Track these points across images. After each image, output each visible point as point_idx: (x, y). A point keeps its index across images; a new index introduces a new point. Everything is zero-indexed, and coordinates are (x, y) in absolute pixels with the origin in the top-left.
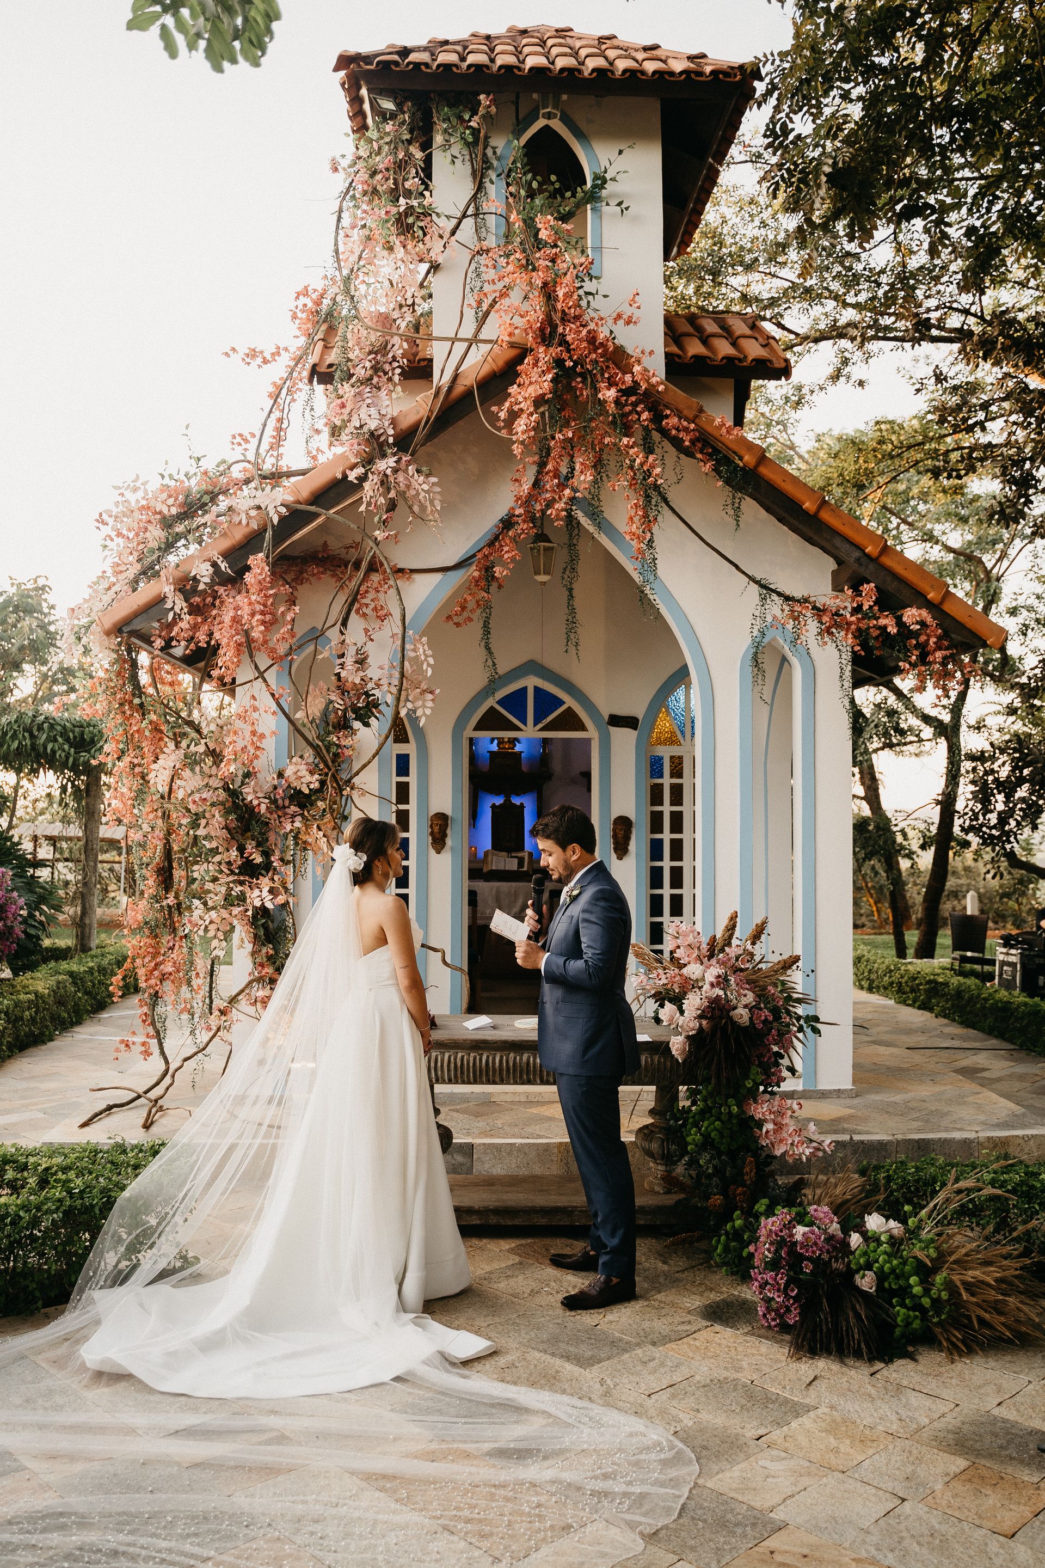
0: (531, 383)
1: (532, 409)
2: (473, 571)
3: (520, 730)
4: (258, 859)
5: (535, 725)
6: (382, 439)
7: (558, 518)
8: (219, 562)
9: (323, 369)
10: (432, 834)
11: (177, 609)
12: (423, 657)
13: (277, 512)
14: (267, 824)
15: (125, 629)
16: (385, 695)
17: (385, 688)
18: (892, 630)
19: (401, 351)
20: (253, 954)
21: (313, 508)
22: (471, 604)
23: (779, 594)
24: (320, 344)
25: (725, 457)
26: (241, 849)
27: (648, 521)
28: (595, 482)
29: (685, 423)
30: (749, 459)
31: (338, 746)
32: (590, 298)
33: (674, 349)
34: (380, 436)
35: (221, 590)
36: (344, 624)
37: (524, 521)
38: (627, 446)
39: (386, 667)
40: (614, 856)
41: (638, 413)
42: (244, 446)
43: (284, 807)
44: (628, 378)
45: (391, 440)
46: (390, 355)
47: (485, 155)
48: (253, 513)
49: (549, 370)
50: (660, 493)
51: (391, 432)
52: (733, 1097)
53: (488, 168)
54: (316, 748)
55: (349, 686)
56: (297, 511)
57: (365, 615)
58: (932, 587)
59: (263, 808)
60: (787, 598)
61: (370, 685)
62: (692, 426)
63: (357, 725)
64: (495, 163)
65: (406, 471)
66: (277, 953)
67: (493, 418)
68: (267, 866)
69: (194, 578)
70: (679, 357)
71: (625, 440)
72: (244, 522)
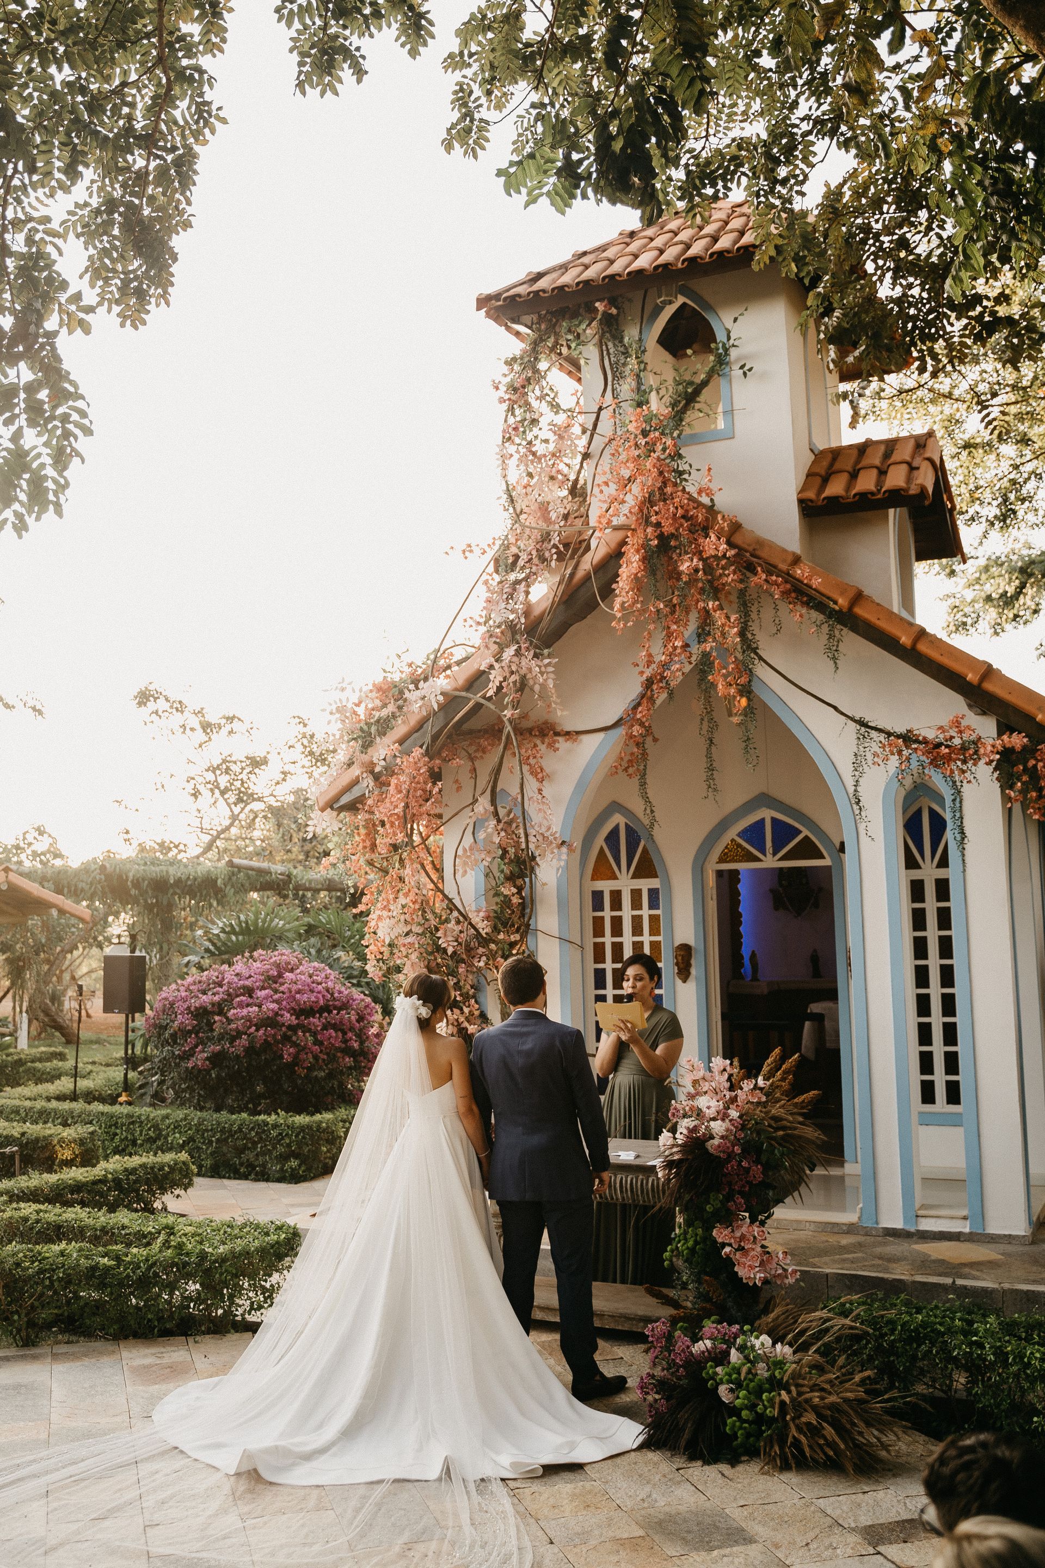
0: (631, 560)
1: (628, 588)
3: (760, 861)
5: (775, 855)
10: (677, 964)
11: (369, 788)
13: (437, 700)
15: (336, 806)
21: (464, 694)
23: (880, 730)
25: (820, 603)
29: (772, 578)
30: (843, 602)
33: (812, 493)
34: (515, 625)
36: (493, 792)
38: (713, 609)
41: (728, 575)
45: (522, 628)
48: (423, 704)
49: (640, 550)
51: (523, 620)
56: (456, 697)
58: (1039, 709)
60: (889, 734)
62: (784, 580)
72: (417, 711)
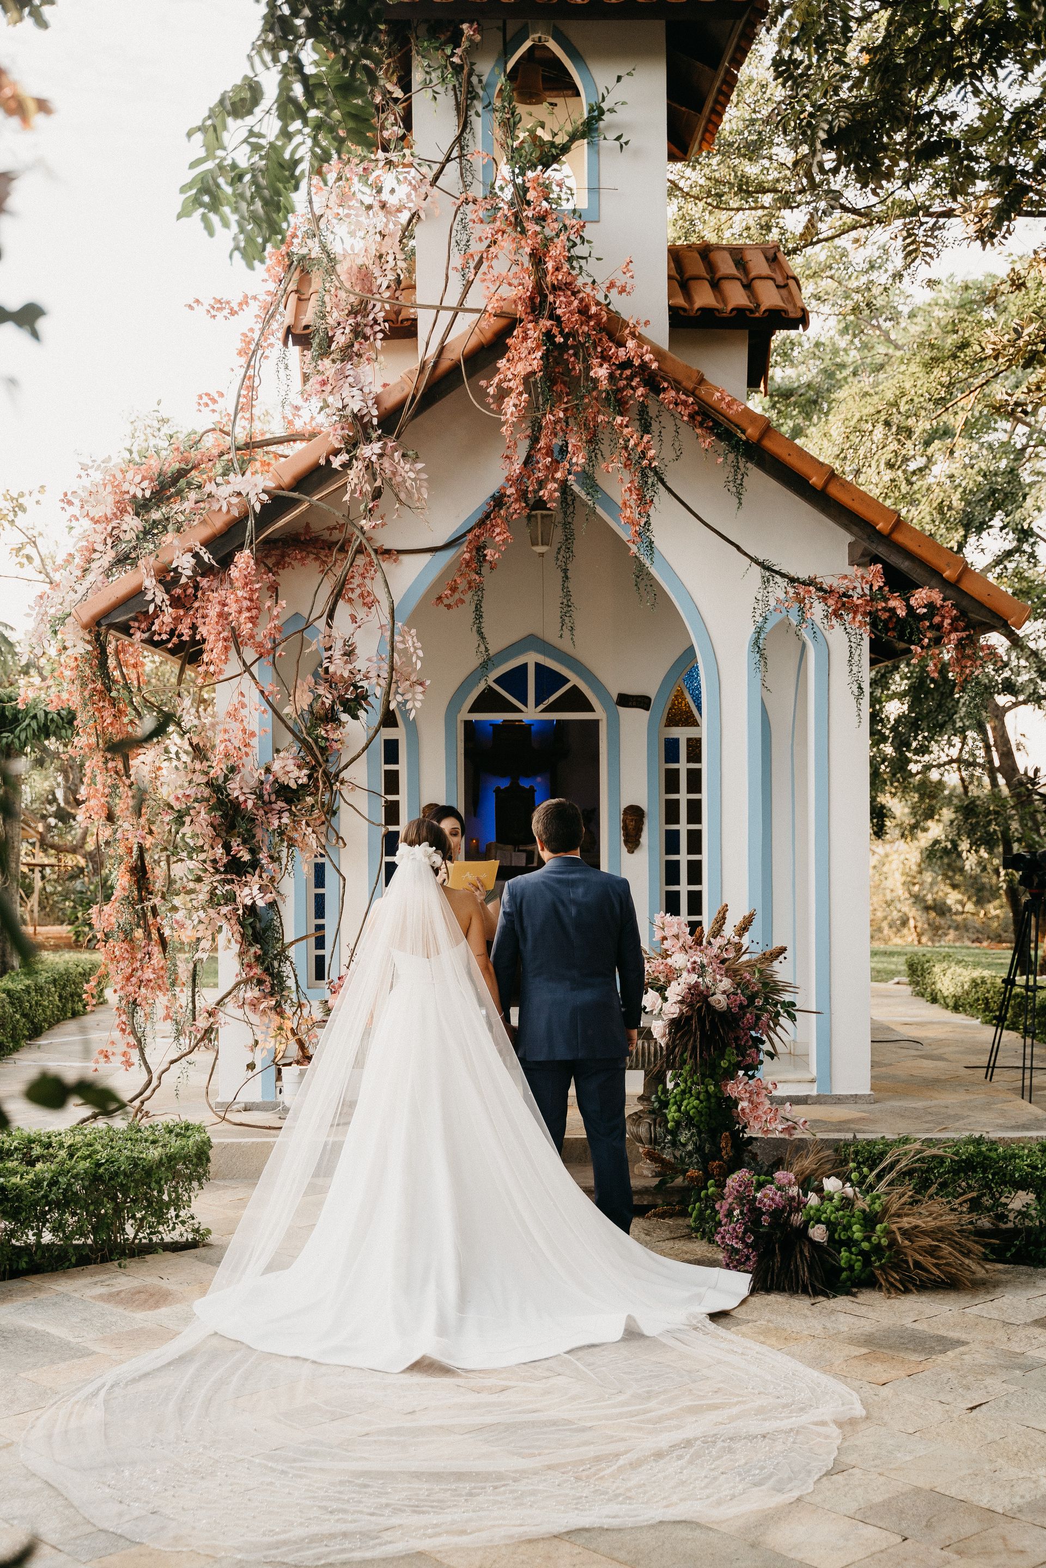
0: (520, 359)
1: (521, 388)
2: (464, 553)
3: (520, 711)
4: (246, 857)
5: (536, 706)
6: (366, 420)
7: (551, 498)
8: (202, 553)
9: (298, 331)
11: (158, 601)
12: (412, 650)
13: (259, 499)
14: (253, 820)
15: (103, 621)
16: (375, 688)
17: (374, 681)
18: (902, 613)
19: (382, 314)
20: (241, 954)
21: (295, 495)
22: (462, 584)
23: (783, 575)
24: (293, 297)
25: (727, 430)
26: (227, 847)
27: (644, 502)
28: (590, 459)
29: (683, 397)
30: (752, 432)
31: (327, 739)
32: (583, 262)
33: (680, 301)
34: (363, 417)
35: (204, 583)
36: (331, 616)
37: (516, 500)
38: (621, 425)
39: (375, 659)
40: (624, 849)
41: (633, 388)
42: (212, 406)
43: (271, 803)
44: (622, 352)
45: (375, 421)
46: (371, 317)
47: (469, 83)
48: (235, 500)
49: (538, 347)
50: (656, 473)
51: (375, 412)
52: (712, 1077)
53: (473, 98)
54: (303, 742)
55: (336, 678)
56: (279, 496)
57: (350, 600)
58: (948, 565)
59: (250, 804)
60: (792, 580)
61: (358, 677)
62: (691, 400)
63: (345, 717)
64: (481, 93)
65: (392, 457)
66: (266, 953)
67: (481, 394)
68: (255, 864)
69: (176, 569)
70: (684, 310)
71: (619, 419)
72: (224, 509)
